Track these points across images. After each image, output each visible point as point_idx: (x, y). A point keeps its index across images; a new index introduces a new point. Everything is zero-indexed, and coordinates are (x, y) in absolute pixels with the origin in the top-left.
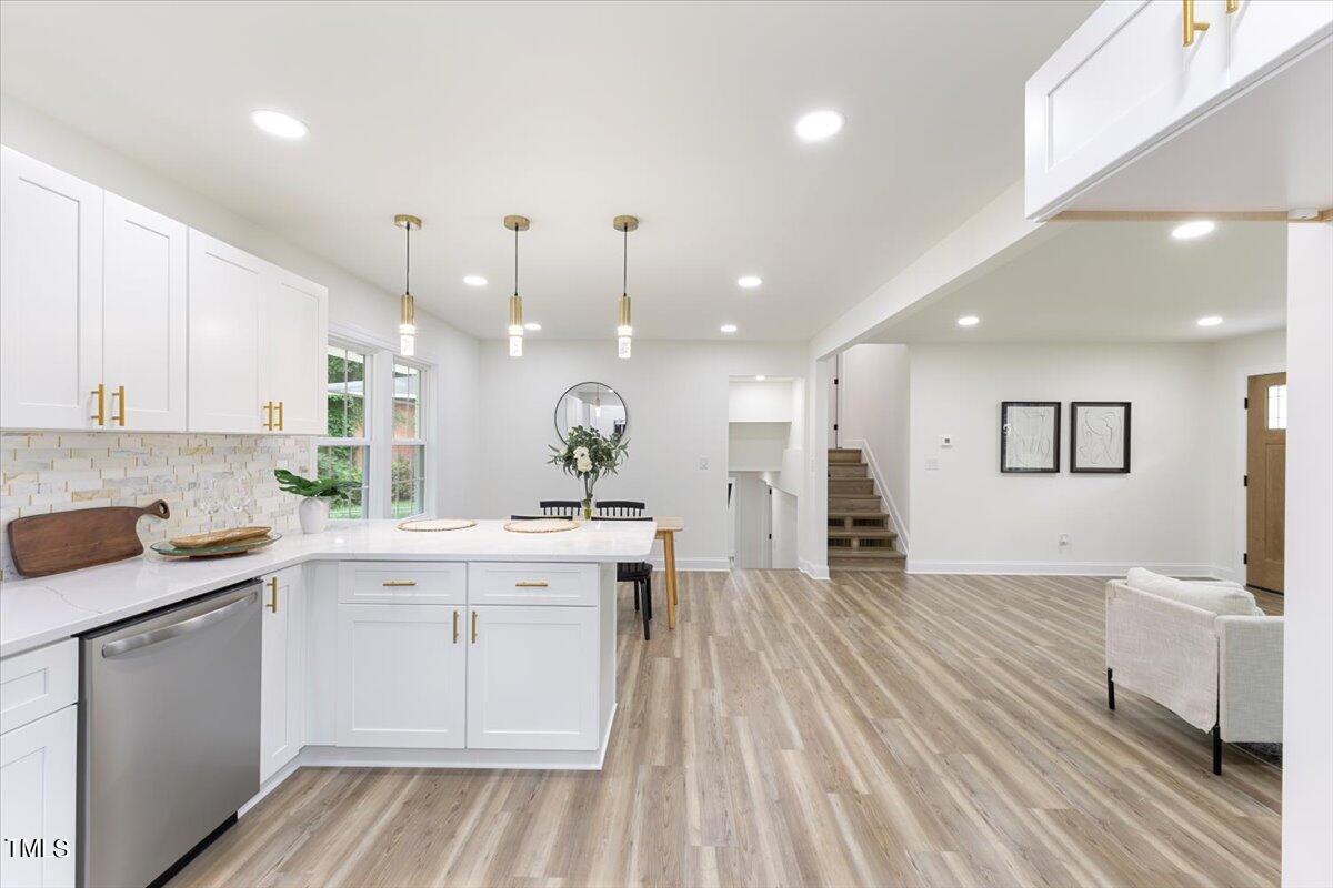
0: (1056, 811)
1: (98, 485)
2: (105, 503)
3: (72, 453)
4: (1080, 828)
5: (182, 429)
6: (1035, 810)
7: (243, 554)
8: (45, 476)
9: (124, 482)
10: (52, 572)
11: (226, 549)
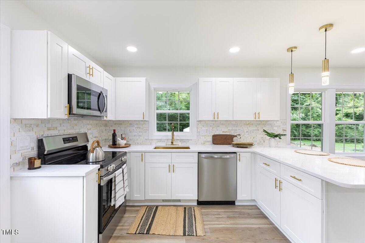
1: (227, 130)
2: (228, 134)
3: (222, 124)
5: (232, 120)
7: (247, 148)
8: (218, 128)
9: (232, 130)
10: (217, 144)
11: (242, 146)
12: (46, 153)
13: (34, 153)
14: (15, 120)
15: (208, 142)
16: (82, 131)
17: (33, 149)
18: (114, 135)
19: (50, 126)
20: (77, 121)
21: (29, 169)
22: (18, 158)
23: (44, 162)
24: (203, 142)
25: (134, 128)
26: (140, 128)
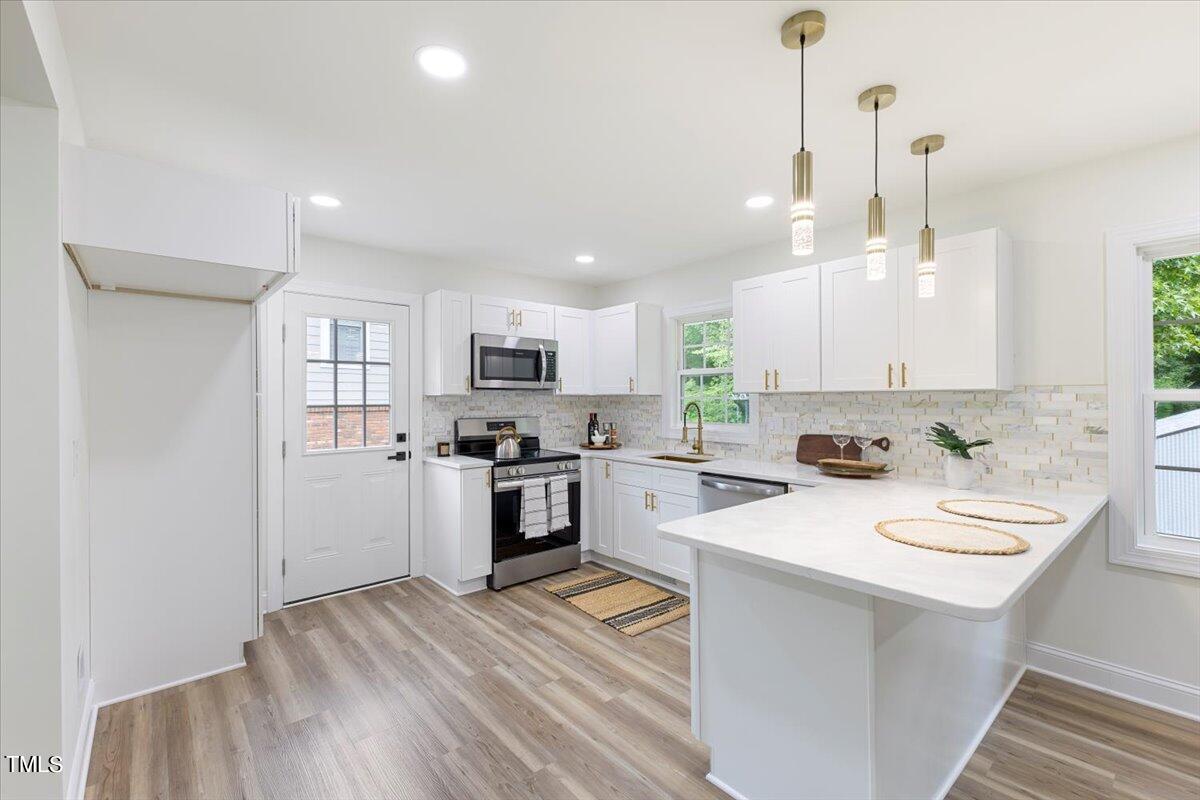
1: (843, 422)
2: (848, 433)
3: (832, 404)
8: (817, 415)
10: (809, 463)
12: (461, 439)
13: (448, 438)
15: (789, 454)
16: (534, 414)
17: (449, 432)
18: (592, 424)
19: (472, 405)
20: (523, 398)
22: (429, 441)
23: (460, 452)
24: (775, 454)
25: (637, 411)
26: (647, 411)
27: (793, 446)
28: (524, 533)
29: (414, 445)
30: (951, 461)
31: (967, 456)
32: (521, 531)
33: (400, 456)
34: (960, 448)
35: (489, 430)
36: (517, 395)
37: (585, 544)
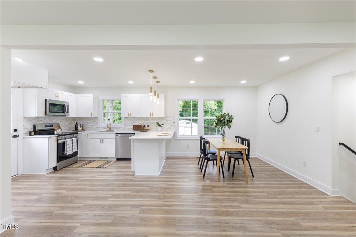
0: (75, 229)
4: (66, 230)
6: (79, 224)
8: (137, 121)
12: (36, 130)
13: (32, 130)
14: (25, 117)
16: (57, 122)
17: (31, 128)
18: (77, 125)
19: (39, 120)
20: (54, 118)
21: (30, 135)
22: (26, 131)
23: (35, 134)
24: (128, 129)
25: (90, 121)
26: (93, 121)
27: (132, 127)
28: (66, 154)
29: (20, 133)
30: (159, 127)
31: (161, 126)
32: (65, 153)
33: (15, 136)
34: (160, 125)
35: (45, 127)
36: (52, 117)
37: (79, 156)
